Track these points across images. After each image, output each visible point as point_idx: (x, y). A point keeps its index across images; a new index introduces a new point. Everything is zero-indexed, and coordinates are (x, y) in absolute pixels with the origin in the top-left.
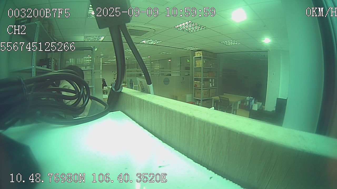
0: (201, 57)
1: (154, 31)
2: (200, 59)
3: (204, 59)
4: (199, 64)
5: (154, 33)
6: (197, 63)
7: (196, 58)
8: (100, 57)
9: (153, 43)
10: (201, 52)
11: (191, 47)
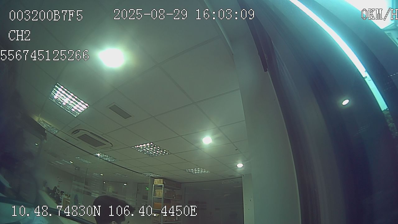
0: (162, 186)
1: (111, 146)
2: (161, 188)
3: (165, 189)
4: (159, 193)
5: (111, 148)
6: (157, 193)
7: (157, 187)
9: (108, 160)
10: (162, 180)
11: (151, 173)
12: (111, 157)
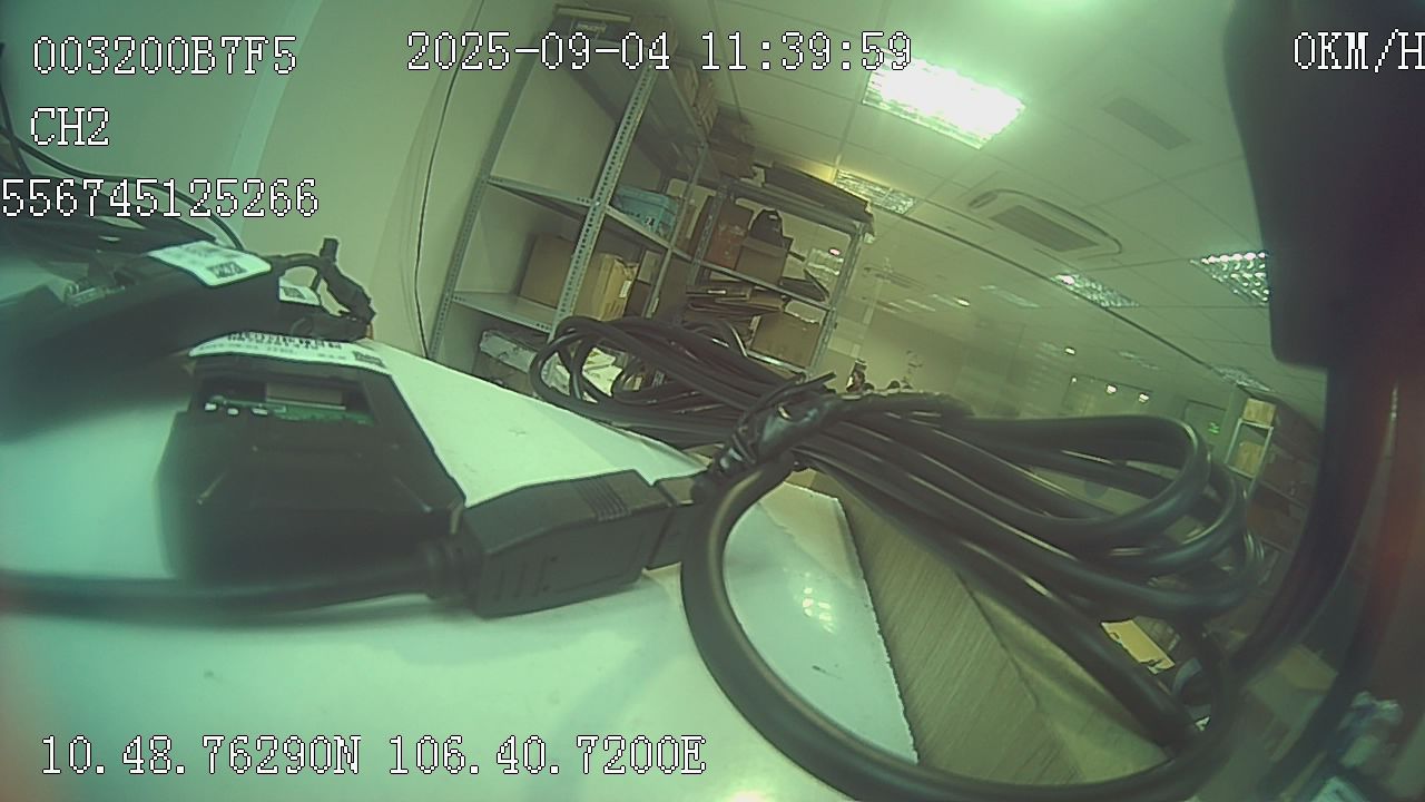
0: (1267, 431)
1: (1117, 250)
2: (1262, 438)
4: (1251, 457)
5: (1116, 257)
6: (1243, 454)
7: (1248, 429)
8: (878, 276)
9: (1101, 301)
10: (1272, 407)
11: (1239, 373)
12: (1112, 291)
